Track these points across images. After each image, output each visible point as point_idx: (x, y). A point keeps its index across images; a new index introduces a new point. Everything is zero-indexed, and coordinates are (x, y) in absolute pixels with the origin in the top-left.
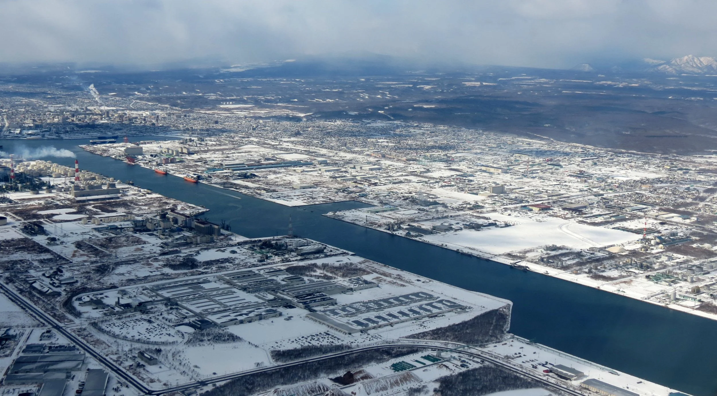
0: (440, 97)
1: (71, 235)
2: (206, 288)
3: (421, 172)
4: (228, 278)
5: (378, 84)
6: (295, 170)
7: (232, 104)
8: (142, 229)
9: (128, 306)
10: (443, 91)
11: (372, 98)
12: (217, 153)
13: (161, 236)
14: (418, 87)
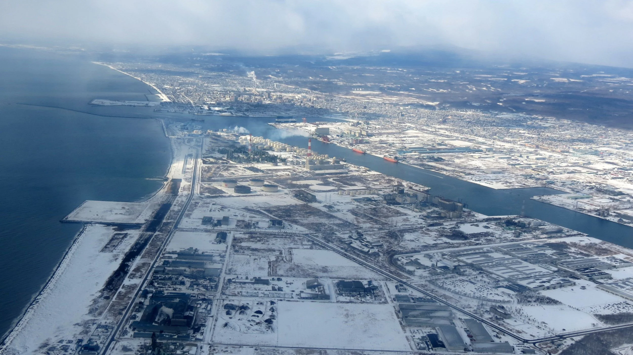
0: (539, 91)
1: (338, 204)
2: (495, 257)
3: (584, 164)
4: (505, 250)
5: (475, 77)
6: (472, 156)
7: (362, 90)
8: (393, 202)
9: (445, 268)
10: (537, 85)
11: (479, 90)
12: (390, 136)
13: (415, 210)
14: (512, 81)
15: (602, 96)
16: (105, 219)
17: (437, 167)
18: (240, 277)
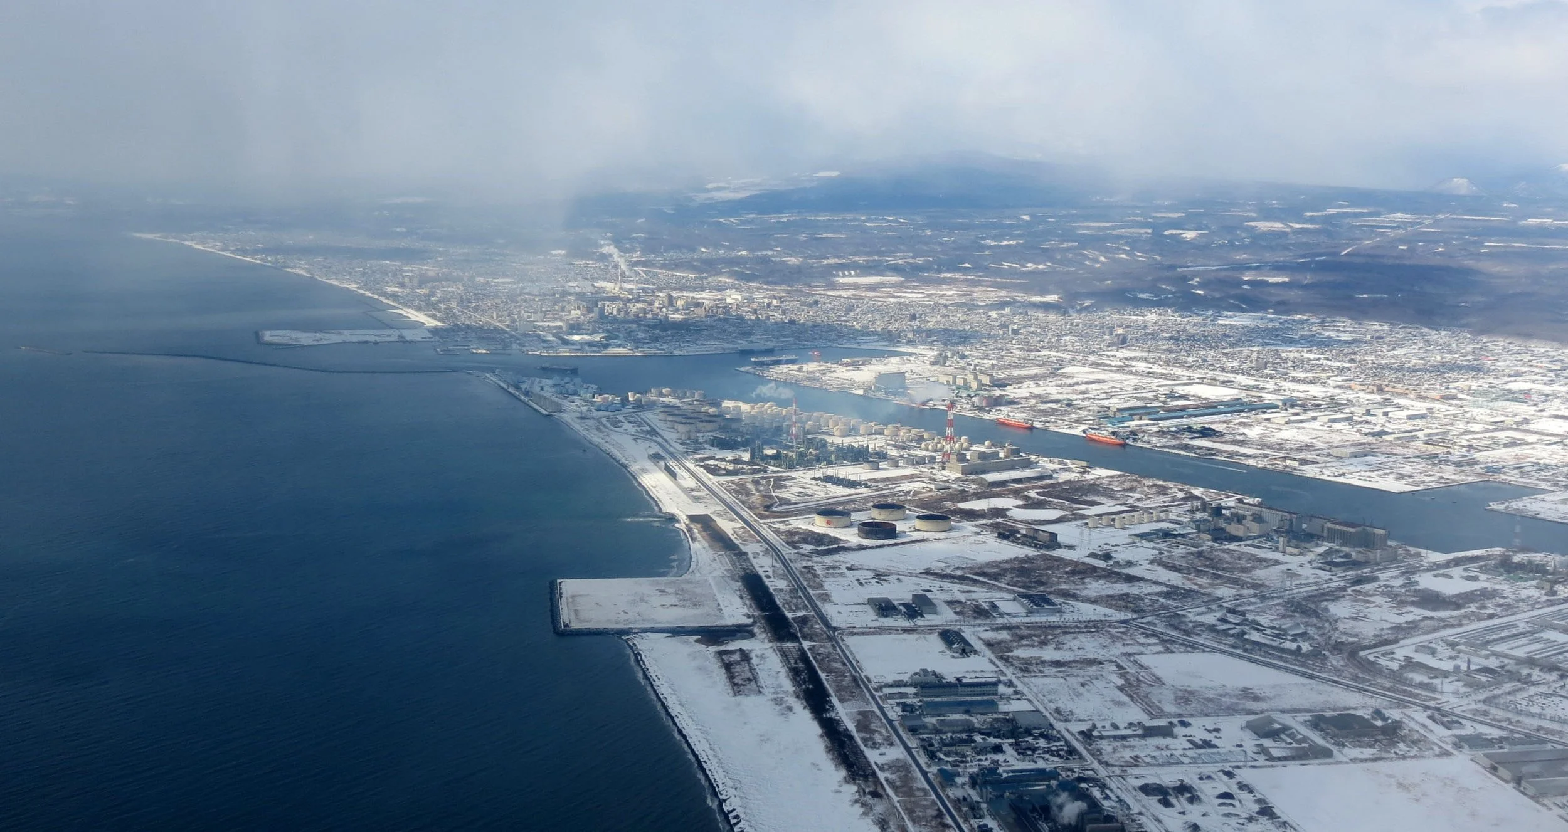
1: (1112, 548)
4: (1563, 623)
5: (1077, 229)
8: (1223, 535)
9: (1490, 671)
11: (1115, 261)
12: (1041, 383)
13: (1288, 549)
14: (1166, 233)
15: (1397, 262)
16: (653, 620)
17: (1225, 451)
18: (1099, 725)
